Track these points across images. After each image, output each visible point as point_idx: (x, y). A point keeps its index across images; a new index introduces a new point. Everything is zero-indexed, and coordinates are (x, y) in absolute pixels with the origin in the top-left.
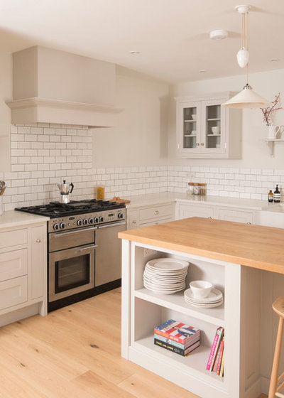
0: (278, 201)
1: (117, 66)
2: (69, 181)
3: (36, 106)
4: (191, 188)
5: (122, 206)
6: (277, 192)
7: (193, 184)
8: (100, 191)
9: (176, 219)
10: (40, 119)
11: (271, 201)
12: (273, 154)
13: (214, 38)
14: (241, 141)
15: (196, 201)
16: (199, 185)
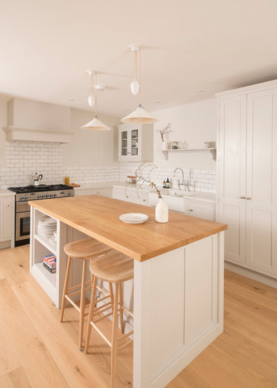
0: (168, 188)
1: (71, 108)
2: (39, 174)
3: (11, 131)
4: (129, 179)
5: (72, 188)
6: (168, 182)
7: (129, 177)
8: (67, 180)
9: (114, 197)
10: (14, 138)
11: (164, 187)
12: (167, 158)
13: (98, 90)
14: (152, 151)
15: (131, 188)
16: (132, 177)
